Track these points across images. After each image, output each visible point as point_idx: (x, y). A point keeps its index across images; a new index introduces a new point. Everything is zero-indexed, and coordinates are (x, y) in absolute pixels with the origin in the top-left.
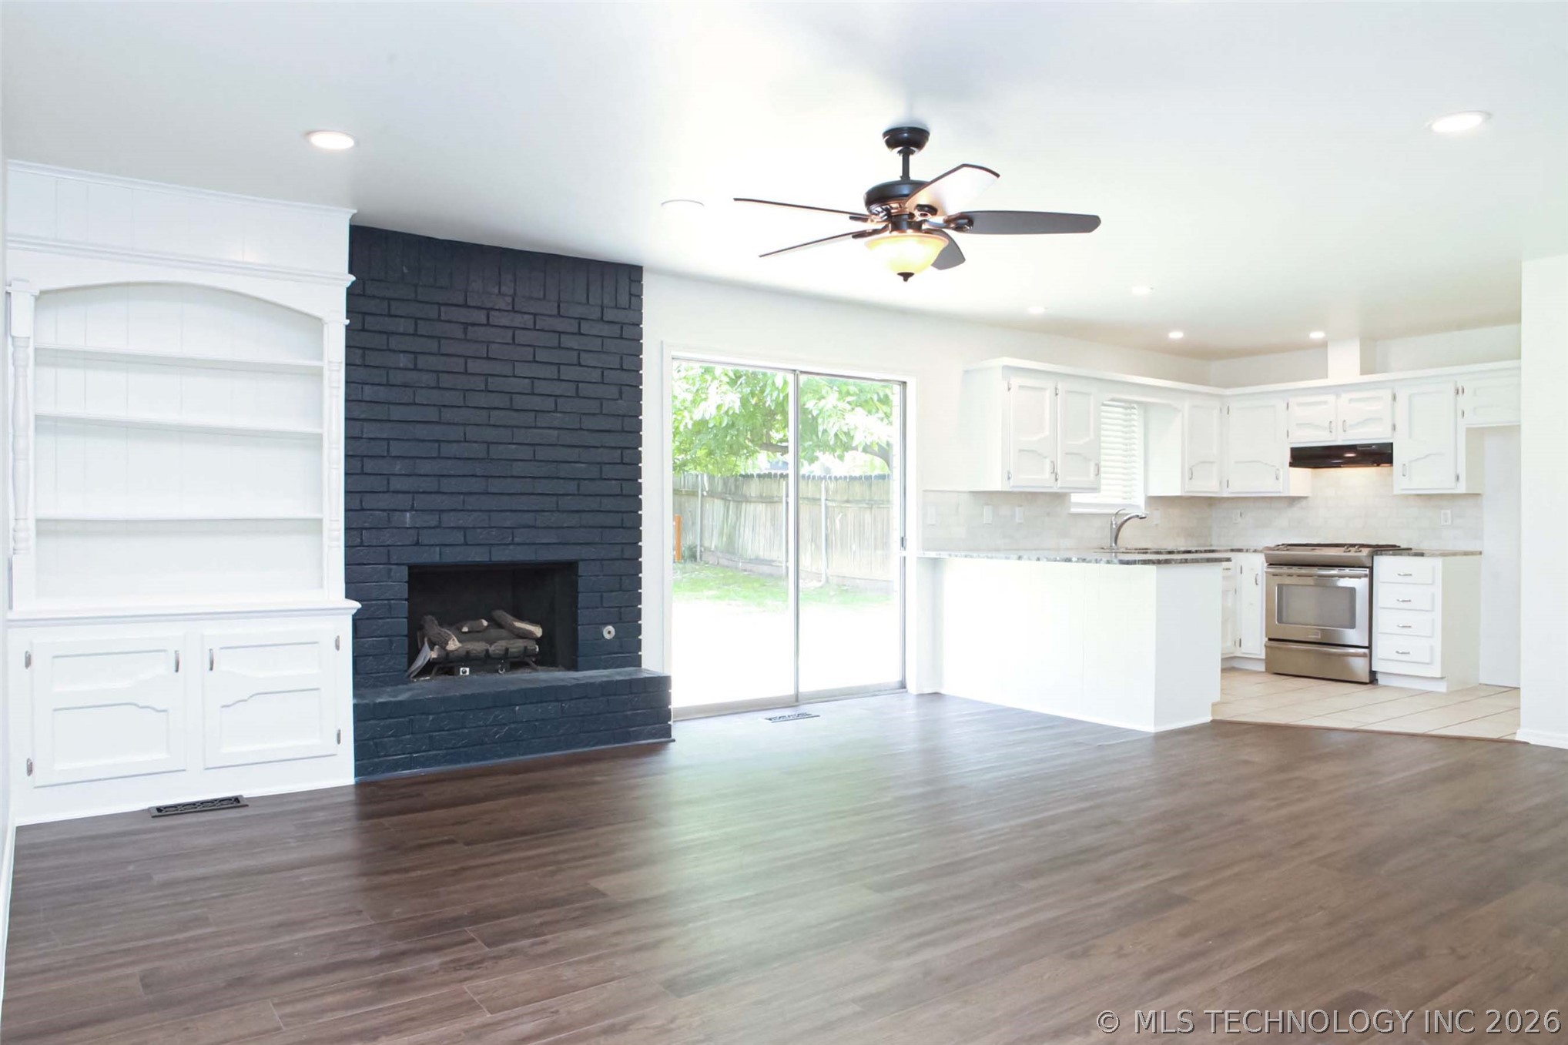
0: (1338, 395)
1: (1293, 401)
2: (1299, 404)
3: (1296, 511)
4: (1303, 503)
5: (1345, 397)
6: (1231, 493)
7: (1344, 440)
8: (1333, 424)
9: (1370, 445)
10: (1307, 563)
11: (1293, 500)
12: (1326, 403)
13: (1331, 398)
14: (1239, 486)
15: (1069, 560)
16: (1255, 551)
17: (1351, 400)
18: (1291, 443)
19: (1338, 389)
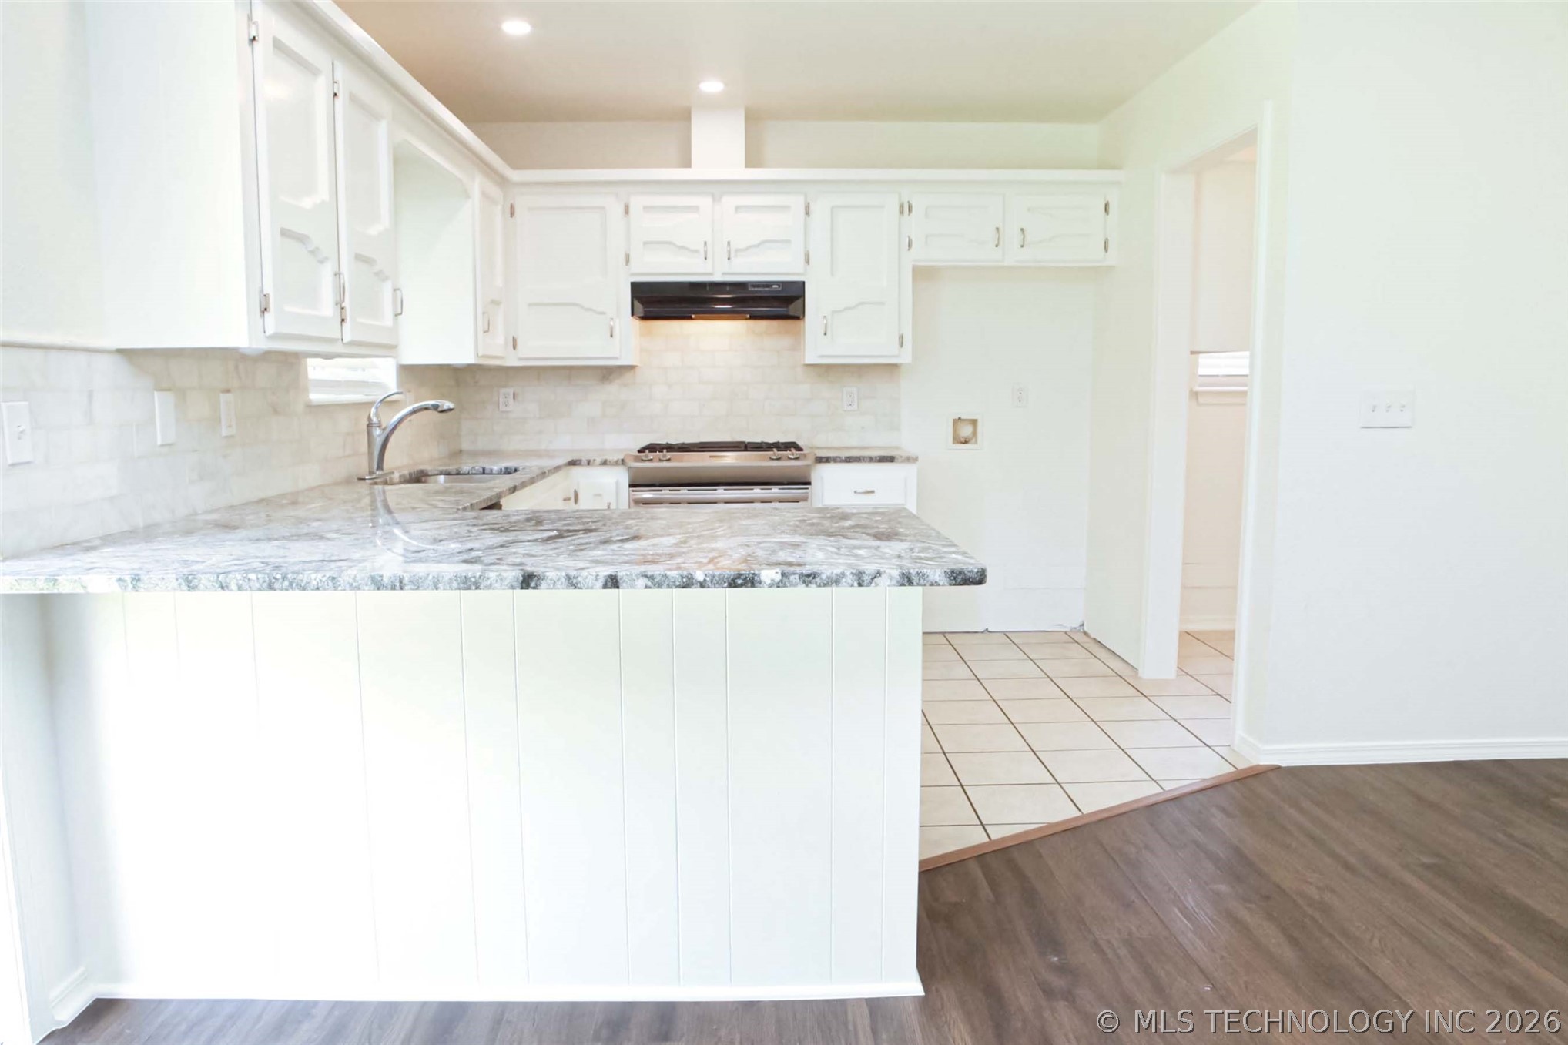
0: (716, 199)
1: (637, 202)
2: (646, 208)
3: (613, 390)
4: (628, 376)
5: (730, 201)
6: (521, 359)
7: (724, 274)
8: (708, 244)
9: (768, 284)
10: (687, 481)
11: (608, 373)
12: (695, 209)
13: (704, 202)
14: (538, 348)
15: (745, 580)
16: (605, 463)
17: (738, 208)
18: (633, 274)
19: (716, 188)
